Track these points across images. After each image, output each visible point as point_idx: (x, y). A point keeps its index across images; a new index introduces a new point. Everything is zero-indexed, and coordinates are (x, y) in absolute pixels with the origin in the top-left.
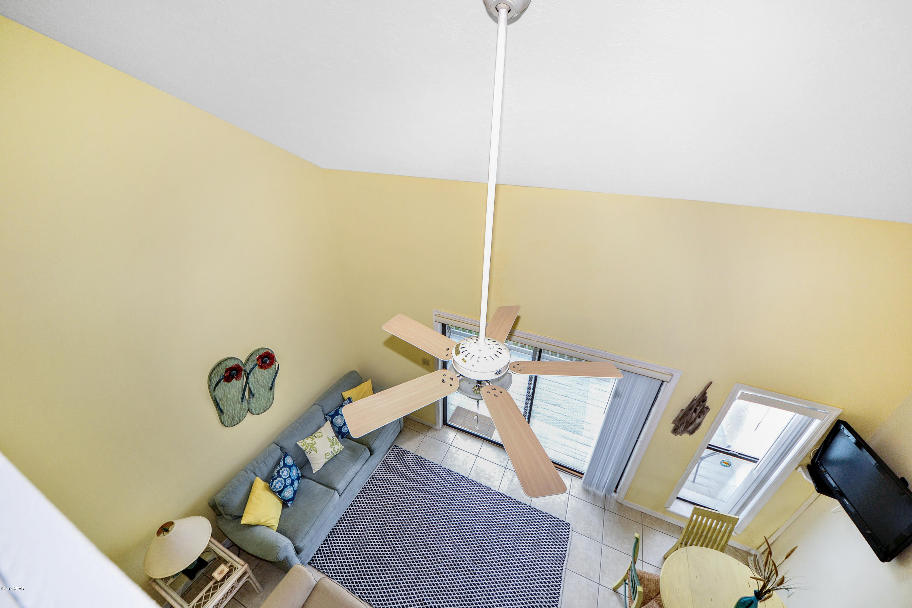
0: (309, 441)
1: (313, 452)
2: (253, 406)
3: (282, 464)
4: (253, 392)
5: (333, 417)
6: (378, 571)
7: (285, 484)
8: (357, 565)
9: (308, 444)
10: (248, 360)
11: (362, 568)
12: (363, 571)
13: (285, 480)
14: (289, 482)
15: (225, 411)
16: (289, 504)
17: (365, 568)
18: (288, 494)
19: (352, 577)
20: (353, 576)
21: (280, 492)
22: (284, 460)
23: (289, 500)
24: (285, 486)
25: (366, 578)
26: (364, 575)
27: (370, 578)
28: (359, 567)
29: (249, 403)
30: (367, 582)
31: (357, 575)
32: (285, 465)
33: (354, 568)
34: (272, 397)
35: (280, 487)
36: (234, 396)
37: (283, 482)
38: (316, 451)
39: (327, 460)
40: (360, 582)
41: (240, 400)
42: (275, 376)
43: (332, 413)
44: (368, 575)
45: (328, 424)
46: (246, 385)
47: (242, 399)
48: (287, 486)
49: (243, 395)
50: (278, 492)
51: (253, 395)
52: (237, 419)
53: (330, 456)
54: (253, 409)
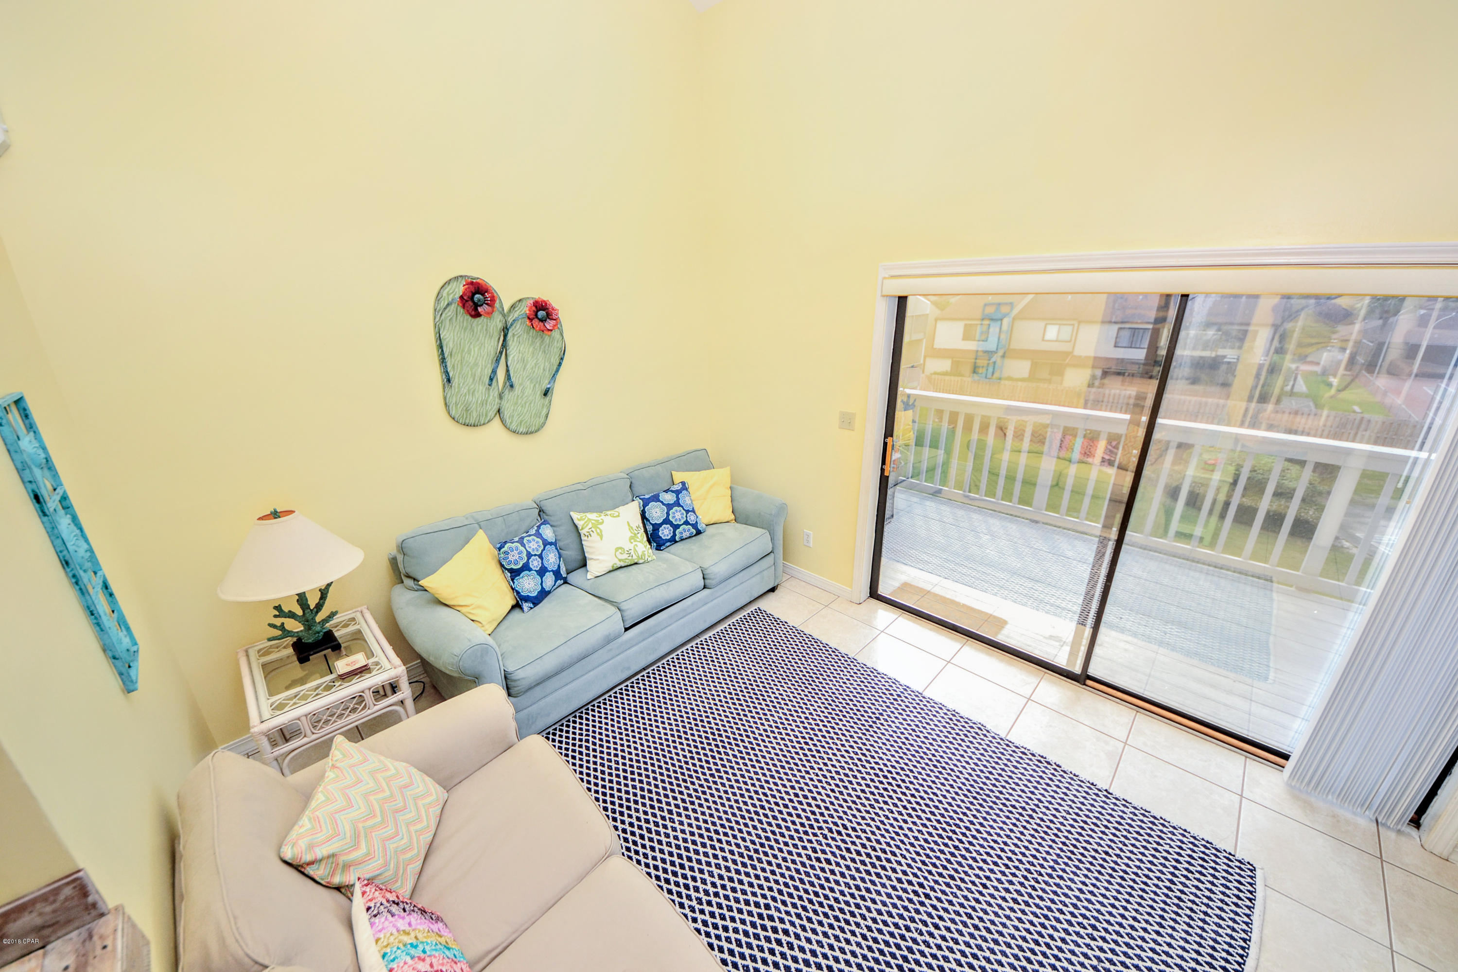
0: (593, 516)
1: (594, 535)
2: (507, 407)
3: (533, 531)
4: (513, 379)
5: (646, 502)
6: (668, 804)
7: (528, 562)
8: (625, 778)
9: (590, 520)
10: (513, 307)
11: (634, 787)
12: (635, 795)
13: (529, 555)
14: (535, 564)
15: (455, 382)
16: (526, 606)
17: (642, 789)
18: (529, 584)
19: (608, 798)
20: (612, 796)
21: (515, 573)
22: (539, 527)
23: (526, 599)
24: (526, 567)
25: (637, 811)
26: (636, 802)
27: (645, 813)
28: (630, 783)
29: (501, 397)
30: (638, 819)
31: (620, 798)
32: (538, 534)
33: (619, 783)
34: (544, 412)
35: (516, 563)
36: (476, 364)
37: (524, 555)
38: (601, 536)
39: (618, 565)
40: (622, 814)
41: (487, 380)
42: (557, 371)
43: (647, 496)
44: (644, 805)
45: (634, 508)
46: (501, 353)
47: (491, 379)
48: (530, 570)
49: (494, 372)
50: (511, 571)
51: (512, 386)
52: (475, 414)
53: (625, 556)
54: (506, 414)
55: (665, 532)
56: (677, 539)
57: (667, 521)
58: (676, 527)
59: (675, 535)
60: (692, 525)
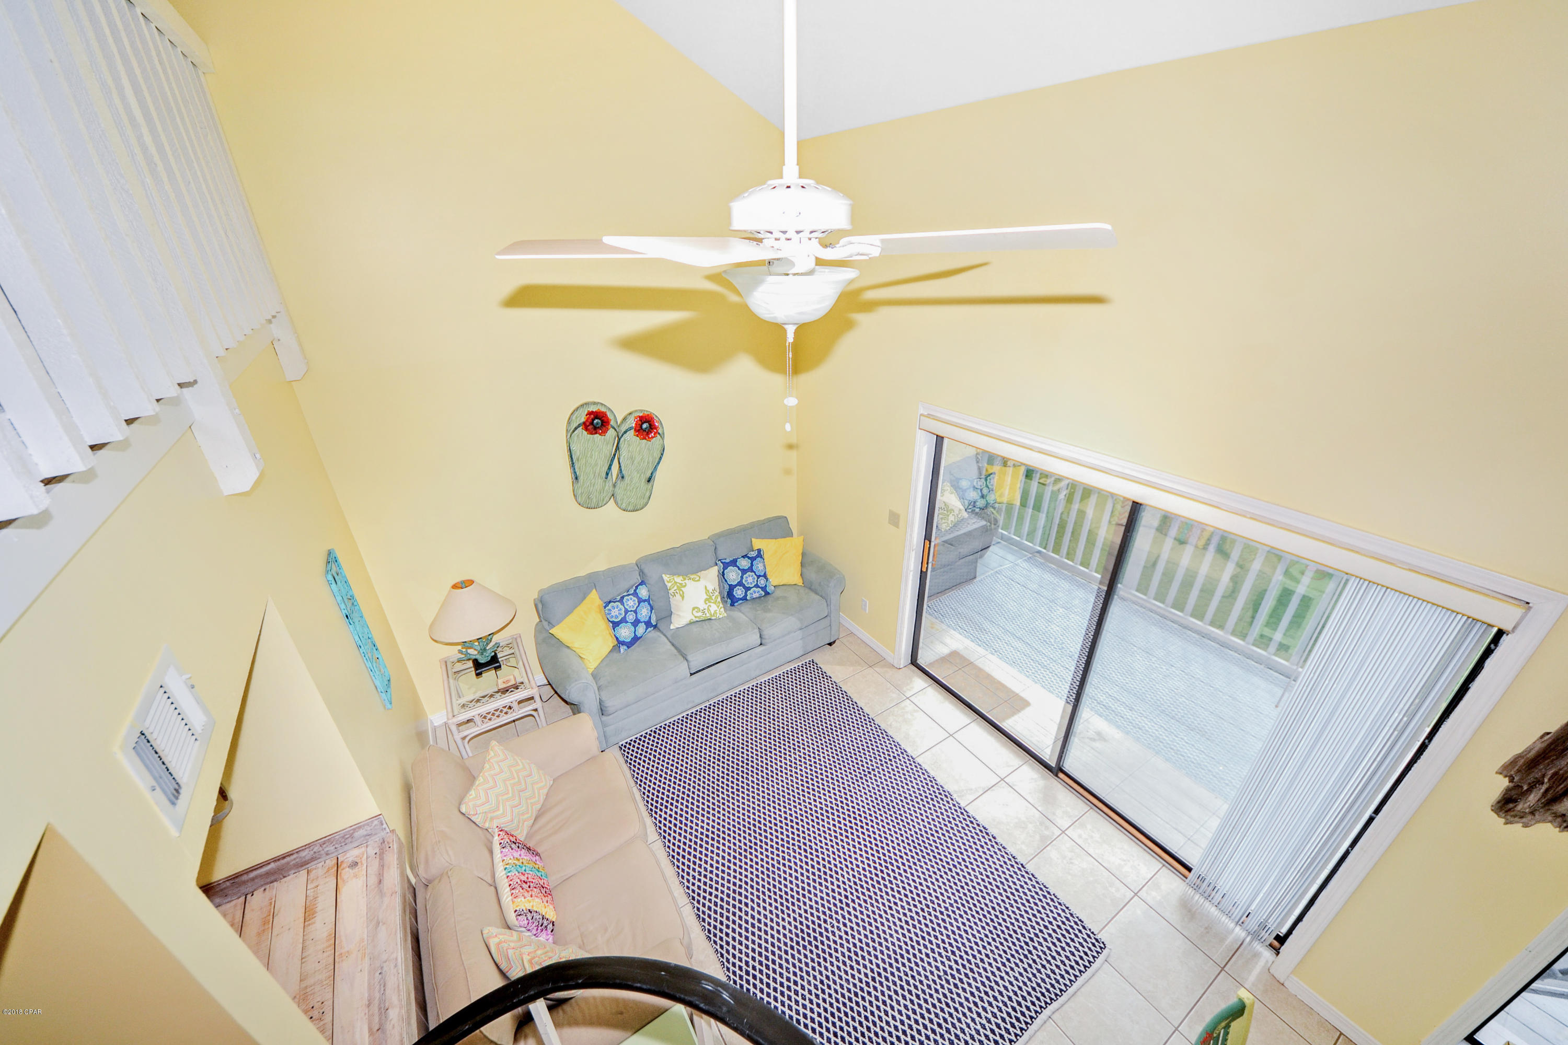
0: (679, 579)
1: (678, 596)
2: (619, 492)
3: (632, 591)
4: (624, 472)
5: (726, 565)
6: (698, 807)
7: (625, 616)
8: (675, 783)
9: (676, 583)
10: (625, 419)
11: (679, 790)
12: (678, 796)
13: (626, 611)
14: (631, 617)
15: (581, 479)
16: (623, 648)
17: (684, 793)
18: (625, 633)
19: (660, 795)
20: (663, 793)
21: (615, 625)
22: (637, 587)
23: (623, 643)
24: (624, 620)
25: (677, 807)
26: (677, 801)
27: (682, 810)
28: (677, 787)
29: (614, 486)
30: (676, 813)
31: (668, 796)
32: (635, 594)
33: (669, 786)
34: (648, 494)
35: (616, 617)
36: (596, 465)
37: (623, 612)
38: (683, 597)
39: (695, 619)
40: (666, 807)
41: (604, 475)
42: (658, 463)
43: (727, 561)
44: (682, 804)
45: (714, 572)
46: (615, 455)
47: (607, 474)
48: (627, 622)
49: (610, 468)
50: (613, 622)
51: (623, 477)
52: (594, 500)
53: (700, 614)
54: (619, 498)
55: (739, 592)
56: (748, 598)
57: (740, 584)
58: (747, 589)
59: (746, 595)
60: (762, 588)
